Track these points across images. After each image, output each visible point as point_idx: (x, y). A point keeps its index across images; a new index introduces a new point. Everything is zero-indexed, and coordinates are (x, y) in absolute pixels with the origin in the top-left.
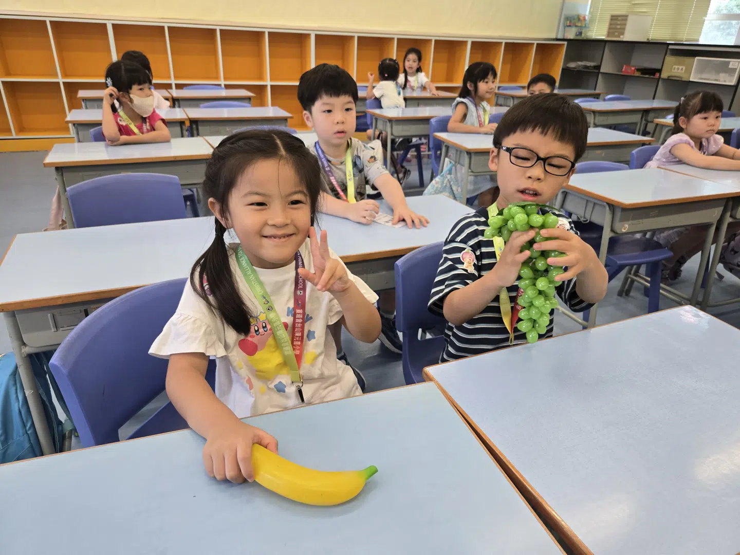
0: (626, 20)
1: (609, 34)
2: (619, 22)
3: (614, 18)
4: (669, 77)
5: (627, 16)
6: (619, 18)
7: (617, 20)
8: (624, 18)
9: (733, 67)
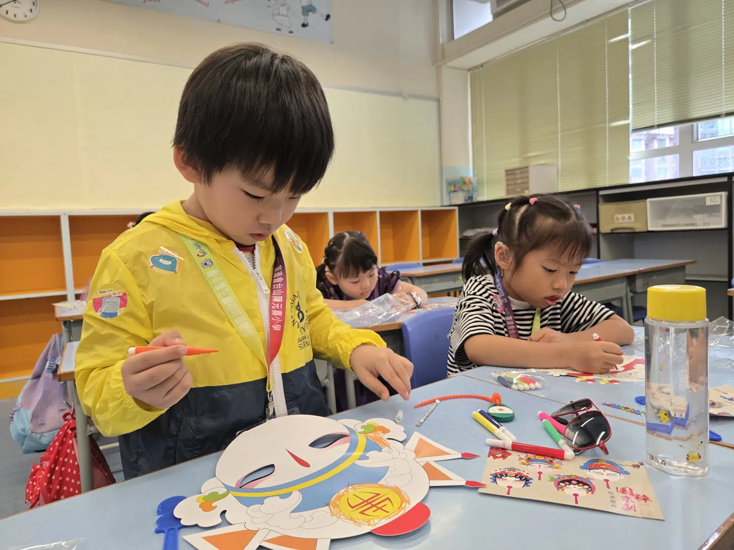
0: (527, 172)
1: (508, 192)
2: (518, 176)
3: (508, 172)
4: (612, 230)
5: (527, 167)
6: (517, 172)
7: (514, 174)
8: (524, 170)
9: (713, 204)
